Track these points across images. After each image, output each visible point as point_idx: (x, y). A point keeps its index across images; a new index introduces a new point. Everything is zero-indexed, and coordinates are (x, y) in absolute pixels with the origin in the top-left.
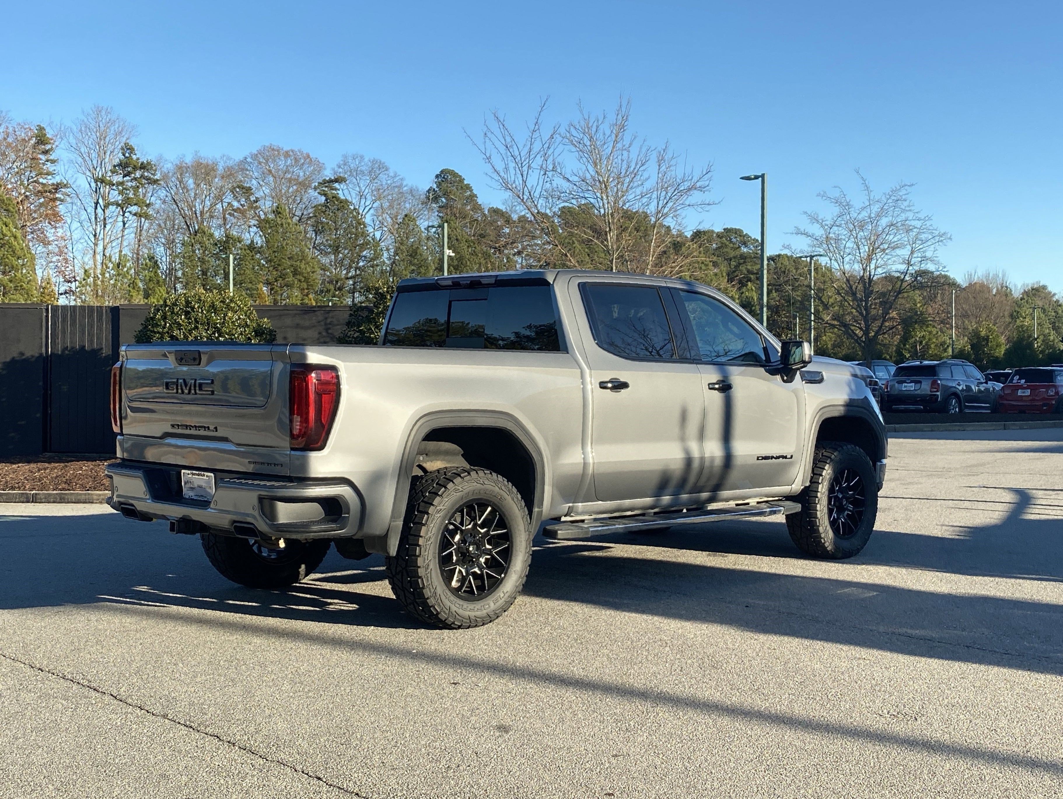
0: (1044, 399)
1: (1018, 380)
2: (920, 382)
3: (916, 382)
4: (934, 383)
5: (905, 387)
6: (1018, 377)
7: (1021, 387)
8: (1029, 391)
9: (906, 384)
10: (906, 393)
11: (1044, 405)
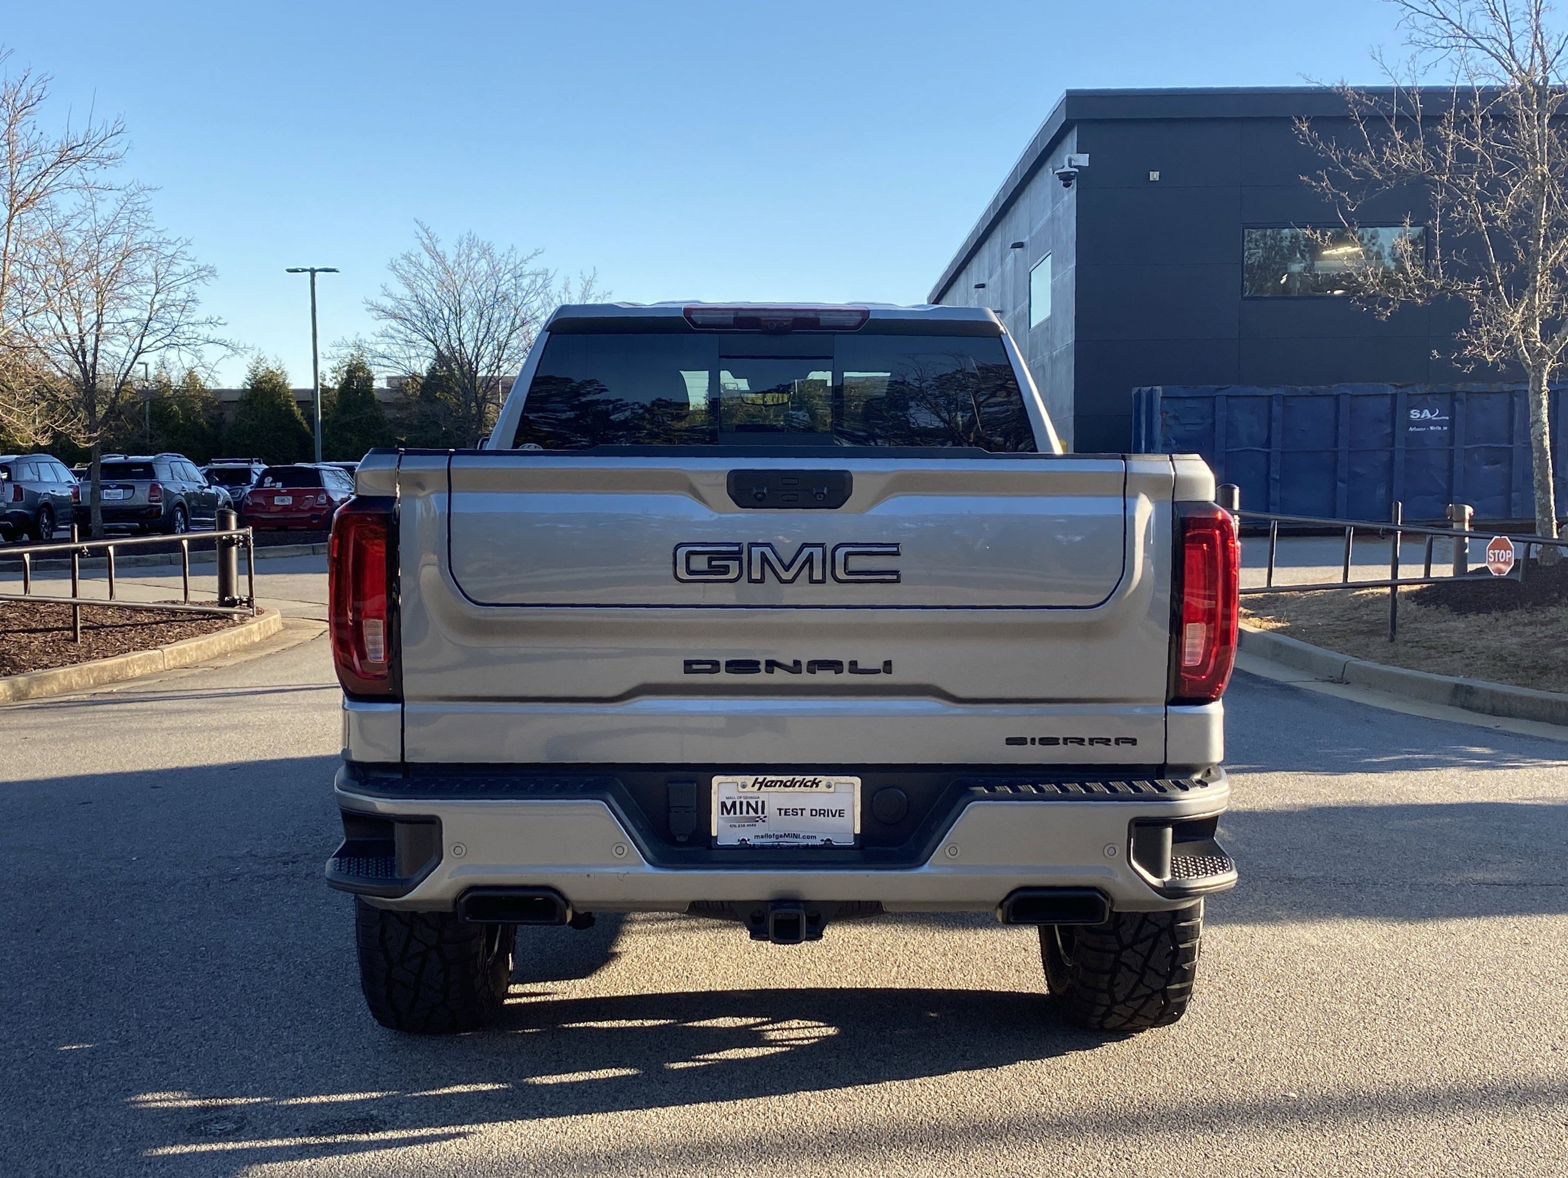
0: (312, 509)
1: (271, 482)
2: (133, 488)
3: (124, 487)
4: (154, 488)
5: (107, 494)
6: (271, 479)
7: (278, 493)
8: (291, 498)
9: (109, 491)
10: (110, 504)
11: (314, 517)
